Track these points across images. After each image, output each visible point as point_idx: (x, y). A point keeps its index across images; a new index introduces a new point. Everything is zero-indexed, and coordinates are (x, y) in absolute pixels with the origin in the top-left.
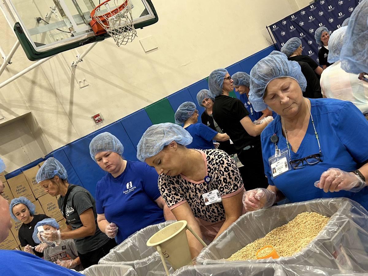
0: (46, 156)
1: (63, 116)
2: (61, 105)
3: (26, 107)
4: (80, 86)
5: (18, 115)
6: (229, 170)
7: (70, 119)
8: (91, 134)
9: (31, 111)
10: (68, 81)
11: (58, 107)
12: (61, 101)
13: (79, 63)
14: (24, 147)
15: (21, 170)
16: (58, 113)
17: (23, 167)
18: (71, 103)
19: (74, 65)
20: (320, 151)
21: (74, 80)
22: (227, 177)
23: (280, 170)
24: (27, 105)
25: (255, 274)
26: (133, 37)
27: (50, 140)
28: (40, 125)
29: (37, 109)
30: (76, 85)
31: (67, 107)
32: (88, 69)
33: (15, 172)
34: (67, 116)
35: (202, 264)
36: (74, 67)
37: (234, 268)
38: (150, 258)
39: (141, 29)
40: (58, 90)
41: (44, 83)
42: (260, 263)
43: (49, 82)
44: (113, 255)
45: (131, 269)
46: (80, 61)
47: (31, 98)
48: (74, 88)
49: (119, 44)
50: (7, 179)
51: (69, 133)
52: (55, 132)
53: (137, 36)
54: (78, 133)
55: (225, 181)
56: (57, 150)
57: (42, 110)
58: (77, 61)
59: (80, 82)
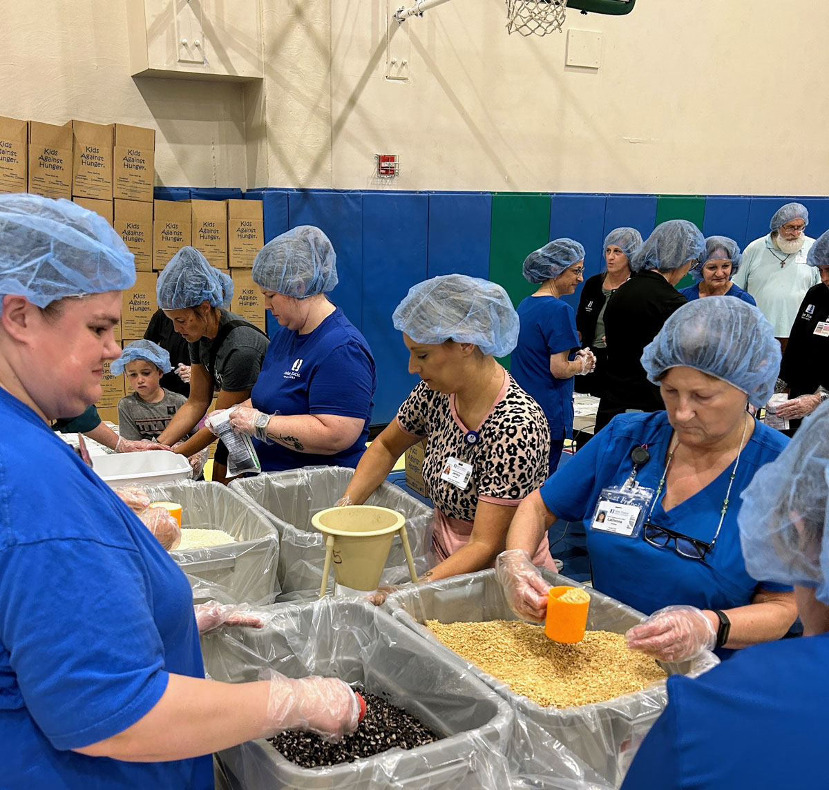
0: (251, 190)
1: (322, 123)
2: (329, 96)
3: (260, 61)
4: (389, 71)
5: (235, 71)
6: (515, 454)
7: (333, 136)
8: (357, 191)
9: (263, 77)
10: (369, 46)
11: (321, 96)
12: (334, 87)
13: (412, 17)
14: (217, 147)
15: (190, 193)
16: (315, 109)
17: (197, 189)
18: (352, 102)
19: (400, 16)
20: (713, 542)
21: (383, 51)
22: (506, 463)
23: (613, 522)
24: (264, 58)
25: (463, 694)
26: (552, 27)
27: (273, 161)
28: (268, 118)
29: (277, 78)
30: (382, 65)
31: (340, 107)
32: (425, 42)
33: (176, 191)
34: (330, 128)
35: (390, 613)
36: (400, 20)
37: (436, 660)
38: (315, 538)
39: (582, 13)
40: (339, 59)
41: (319, 26)
42: (484, 681)
43: (330, 29)
44: (261, 484)
45: (274, 536)
46: (416, 15)
47: (276, 48)
48: (375, 72)
49: (513, 28)
50: (157, 196)
51: (317, 166)
52: (289, 150)
53: (560, 29)
54: (333, 176)
55: (500, 470)
56: (276, 189)
57: (287, 87)
58: (411, 9)
59: (393, 63)
